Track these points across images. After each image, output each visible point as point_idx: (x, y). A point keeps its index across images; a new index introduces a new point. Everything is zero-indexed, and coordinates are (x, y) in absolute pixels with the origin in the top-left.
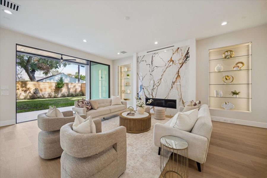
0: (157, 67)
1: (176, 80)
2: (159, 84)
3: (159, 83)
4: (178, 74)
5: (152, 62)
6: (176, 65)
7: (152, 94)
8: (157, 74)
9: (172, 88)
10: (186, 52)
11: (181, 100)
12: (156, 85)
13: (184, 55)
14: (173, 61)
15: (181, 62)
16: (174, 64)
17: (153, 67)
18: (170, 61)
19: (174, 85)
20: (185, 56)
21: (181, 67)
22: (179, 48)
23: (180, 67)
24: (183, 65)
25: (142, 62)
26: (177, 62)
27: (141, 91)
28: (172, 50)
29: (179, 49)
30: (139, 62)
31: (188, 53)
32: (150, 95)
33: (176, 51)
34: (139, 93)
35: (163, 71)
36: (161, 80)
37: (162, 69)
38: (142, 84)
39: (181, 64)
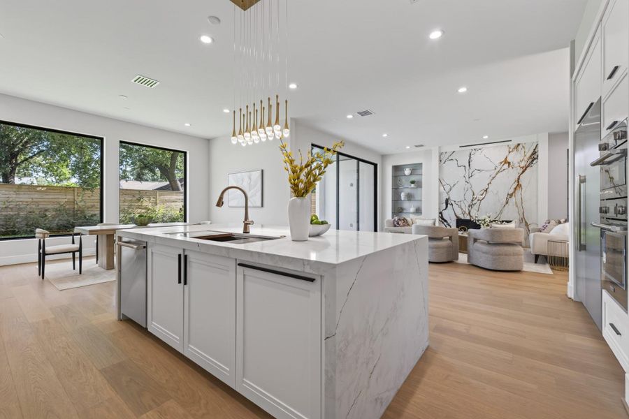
0: (479, 170)
1: (514, 192)
2: (482, 197)
3: (484, 195)
4: (518, 182)
5: (469, 162)
6: (515, 169)
7: (469, 213)
8: (479, 182)
9: (507, 203)
10: (532, 151)
11: (524, 221)
12: (477, 199)
13: (529, 155)
14: (509, 163)
15: (523, 164)
16: (511, 168)
17: (471, 171)
18: (503, 163)
19: (510, 199)
20: (531, 156)
21: (523, 172)
22: (519, 145)
23: (521, 172)
24: (526, 169)
25: (448, 162)
26: (517, 165)
27: (447, 207)
28: (508, 146)
29: (521, 145)
30: (443, 161)
32: (465, 215)
33: (514, 148)
34: (444, 212)
35: (491, 178)
36: (486, 191)
37: (488, 174)
38: (449, 198)
39: (523, 168)
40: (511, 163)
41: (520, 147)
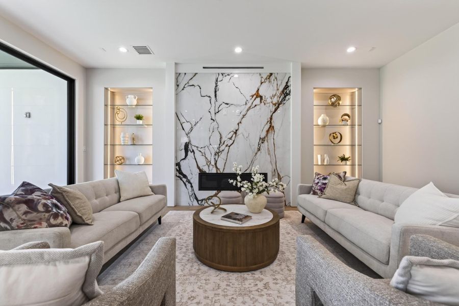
0: (227, 104)
1: (267, 135)
2: (231, 142)
3: (233, 138)
4: (271, 123)
5: (216, 92)
6: (267, 105)
7: (216, 164)
8: (228, 120)
9: (259, 150)
10: (284, 84)
11: (277, 174)
12: (226, 144)
13: (281, 89)
14: (261, 97)
15: (275, 100)
16: (263, 103)
17: (218, 104)
18: (255, 96)
19: (262, 145)
20: (283, 91)
21: (276, 110)
22: (271, 74)
23: (274, 110)
24: (278, 107)
25: (188, 89)
26: (269, 100)
27: (186, 155)
28: (260, 75)
29: (273, 75)
30: (181, 86)
31: (287, 87)
32: (211, 167)
33: (266, 79)
34: (182, 163)
35: (241, 116)
36: (236, 133)
37: (238, 111)
38: (190, 141)
39: (275, 104)
40: (263, 97)
41: (273, 78)
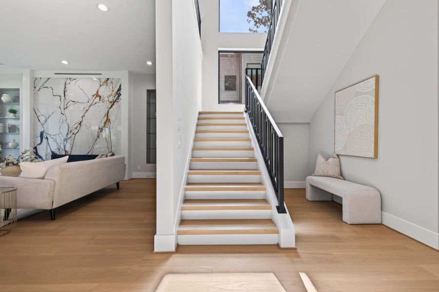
0: (74, 102)
1: (104, 125)
2: (77, 131)
3: (78, 128)
4: (107, 116)
5: (65, 92)
6: (104, 103)
7: (65, 148)
8: (74, 114)
9: (98, 137)
10: (118, 87)
12: (72, 132)
13: (116, 90)
14: (100, 97)
15: (111, 99)
16: (101, 101)
17: (66, 101)
18: (95, 96)
19: (101, 133)
20: (117, 92)
21: (111, 107)
22: (108, 79)
24: (113, 104)
25: (43, 90)
26: (106, 99)
27: (42, 141)
28: (99, 79)
29: (109, 80)
30: (38, 88)
31: (120, 89)
32: (61, 150)
33: (104, 83)
34: (38, 147)
35: (85, 111)
36: (80, 124)
37: (82, 106)
38: (44, 130)
39: (111, 102)
40: (102, 97)
41: (109, 81)
